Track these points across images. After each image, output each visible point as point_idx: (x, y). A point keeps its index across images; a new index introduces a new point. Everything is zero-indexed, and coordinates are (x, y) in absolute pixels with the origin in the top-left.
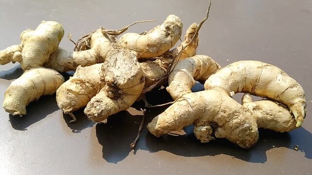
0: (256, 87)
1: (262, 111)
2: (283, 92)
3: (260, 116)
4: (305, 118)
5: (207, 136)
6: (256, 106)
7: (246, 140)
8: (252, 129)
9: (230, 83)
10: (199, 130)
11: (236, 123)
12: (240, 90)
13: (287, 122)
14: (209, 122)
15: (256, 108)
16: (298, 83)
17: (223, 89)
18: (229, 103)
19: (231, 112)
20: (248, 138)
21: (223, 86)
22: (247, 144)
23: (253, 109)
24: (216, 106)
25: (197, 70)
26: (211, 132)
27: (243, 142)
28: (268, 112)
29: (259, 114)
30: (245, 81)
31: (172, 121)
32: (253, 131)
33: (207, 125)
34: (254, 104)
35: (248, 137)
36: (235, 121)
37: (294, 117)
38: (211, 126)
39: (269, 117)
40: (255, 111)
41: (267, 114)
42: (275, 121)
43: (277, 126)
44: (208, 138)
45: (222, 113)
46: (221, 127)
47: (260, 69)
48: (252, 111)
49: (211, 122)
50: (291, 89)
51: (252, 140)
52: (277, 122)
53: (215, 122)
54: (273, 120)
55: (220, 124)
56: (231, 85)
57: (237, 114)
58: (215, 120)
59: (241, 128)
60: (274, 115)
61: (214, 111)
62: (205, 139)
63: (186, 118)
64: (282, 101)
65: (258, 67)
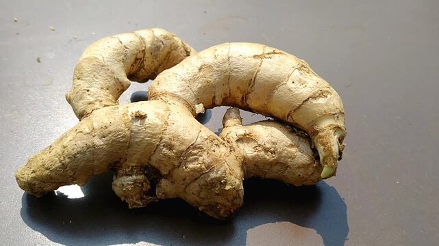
0: (250, 95)
1: (256, 144)
2: (299, 107)
3: (249, 155)
4: (340, 159)
5: (138, 196)
6: (245, 135)
7: (217, 204)
8: (225, 183)
9: (196, 86)
10: (118, 184)
11: (194, 170)
12: (218, 100)
13: (305, 166)
14: (141, 166)
15: (243, 139)
16: (332, 89)
17: (179, 98)
18: (181, 129)
19: (184, 148)
20: (220, 200)
21: (179, 94)
22: (222, 212)
23: (238, 141)
24: (153, 136)
25: (137, 59)
26: (147, 187)
27: (212, 207)
28: (268, 146)
29: (248, 150)
30: (228, 84)
31: (56, 165)
32: (228, 188)
33: (137, 174)
34: (241, 131)
35: (220, 197)
36: (191, 166)
37: (317, 158)
38: (146, 175)
39: (269, 157)
40: (241, 145)
41: (267, 150)
42: (281, 163)
43: (286, 173)
44: (142, 199)
45: (165, 151)
46: (166, 177)
47: (258, 61)
48: (234, 144)
49: (146, 168)
50: (315, 102)
51: (229, 204)
52: (285, 166)
53: (153, 168)
54: (277, 162)
55: (164, 172)
56: (198, 92)
57: (195, 152)
58: (154, 163)
59: (202, 182)
60: (281, 153)
61: (150, 144)
62: (135, 202)
63: (88, 161)
64: (297, 124)
65: (255, 56)
